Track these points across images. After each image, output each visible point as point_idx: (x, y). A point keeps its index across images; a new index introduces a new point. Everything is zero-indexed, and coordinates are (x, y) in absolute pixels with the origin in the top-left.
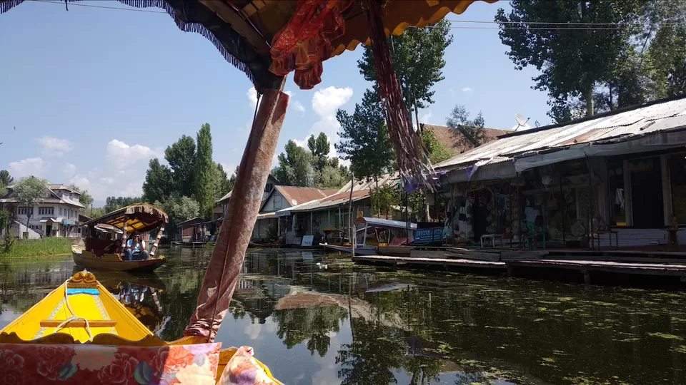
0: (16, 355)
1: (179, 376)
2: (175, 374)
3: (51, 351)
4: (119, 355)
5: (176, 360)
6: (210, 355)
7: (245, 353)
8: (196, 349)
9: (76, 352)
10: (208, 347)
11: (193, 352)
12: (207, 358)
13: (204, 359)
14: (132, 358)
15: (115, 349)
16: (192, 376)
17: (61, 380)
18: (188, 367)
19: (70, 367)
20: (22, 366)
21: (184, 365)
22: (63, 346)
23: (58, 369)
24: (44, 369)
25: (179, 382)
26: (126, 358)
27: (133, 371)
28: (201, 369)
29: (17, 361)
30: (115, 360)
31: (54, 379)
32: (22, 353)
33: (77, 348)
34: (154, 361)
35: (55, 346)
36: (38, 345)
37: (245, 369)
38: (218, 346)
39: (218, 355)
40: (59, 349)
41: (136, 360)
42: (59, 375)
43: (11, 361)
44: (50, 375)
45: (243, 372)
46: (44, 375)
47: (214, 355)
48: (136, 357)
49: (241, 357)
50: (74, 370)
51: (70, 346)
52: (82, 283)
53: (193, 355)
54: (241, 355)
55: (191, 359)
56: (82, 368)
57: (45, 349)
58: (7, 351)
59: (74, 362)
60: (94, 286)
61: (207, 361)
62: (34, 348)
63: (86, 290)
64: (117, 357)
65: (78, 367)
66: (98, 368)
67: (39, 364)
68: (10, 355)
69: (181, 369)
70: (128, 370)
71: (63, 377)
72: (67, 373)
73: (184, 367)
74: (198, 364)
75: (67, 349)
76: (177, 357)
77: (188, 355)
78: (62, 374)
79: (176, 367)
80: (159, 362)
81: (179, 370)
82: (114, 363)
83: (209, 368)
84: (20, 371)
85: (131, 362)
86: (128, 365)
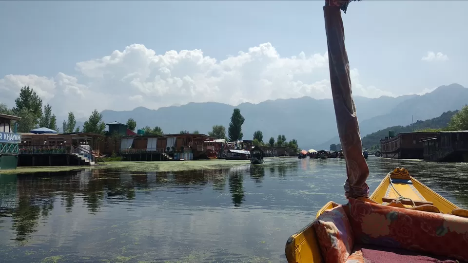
0: (407, 216)
9: (445, 219)
17: (438, 236)
19: (443, 229)
20: (411, 223)
22: (435, 214)
23: (435, 229)
24: (426, 228)
31: (433, 235)
32: (410, 214)
42: (436, 233)
43: (404, 219)
44: (430, 232)
46: (427, 231)
50: (446, 231)
51: (440, 214)
56: (452, 231)
59: (445, 226)
60: (408, 178)
65: (449, 229)
66: (463, 232)
67: (422, 224)
72: (441, 232)
75: (438, 216)
78: (438, 233)
84: (411, 226)
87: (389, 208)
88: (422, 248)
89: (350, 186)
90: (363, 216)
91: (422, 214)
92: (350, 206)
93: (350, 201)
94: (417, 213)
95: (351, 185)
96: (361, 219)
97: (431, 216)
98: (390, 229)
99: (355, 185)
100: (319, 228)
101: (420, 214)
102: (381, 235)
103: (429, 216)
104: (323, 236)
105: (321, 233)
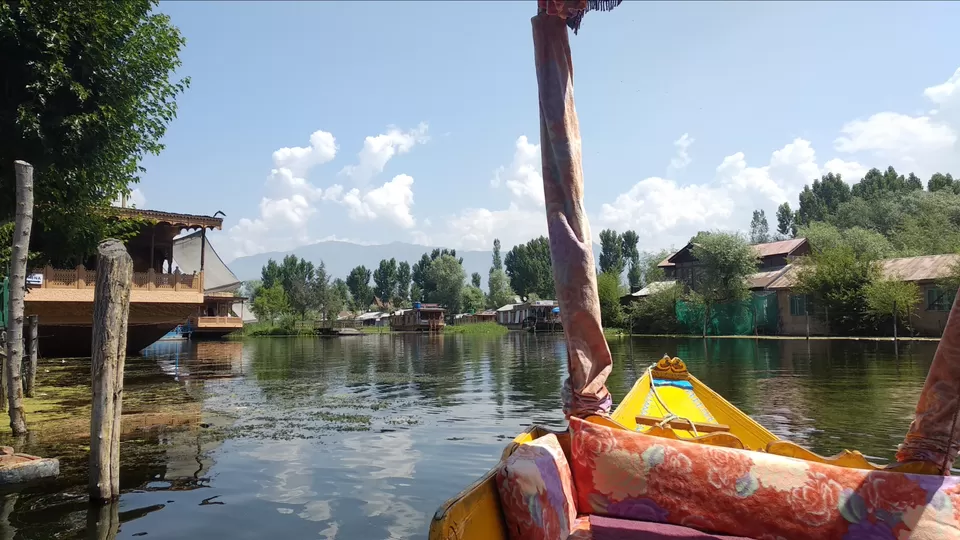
0: (682, 455)
1: (906, 519)
2: (901, 514)
4: (813, 474)
5: (900, 495)
6: (951, 494)
8: (925, 481)
9: (755, 461)
10: (946, 481)
11: (924, 486)
12: (947, 498)
13: (942, 500)
14: (831, 481)
15: (804, 464)
16: (933, 524)
17: (739, 496)
18: (919, 508)
19: (750, 481)
20: (689, 470)
21: (913, 504)
22: (736, 452)
23: (734, 481)
24: (717, 480)
25: (908, 529)
26: (823, 480)
27: (836, 500)
28: (938, 515)
29: (683, 463)
30: (809, 480)
31: (731, 495)
32: (687, 452)
33: (752, 455)
34: (865, 491)
35: (727, 450)
36: (704, 446)
40: (732, 454)
41: (838, 486)
42: (735, 489)
43: (676, 462)
44: (724, 487)
46: (719, 486)
48: (835, 480)
50: (755, 486)
51: (744, 452)
52: (670, 372)
53: (925, 491)
55: (922, 497)
56: (766, 485)
57: (714, 451)
58: (670, 448)
59: (753, 475)
60: (684, 378)
61: (948, 503)
63: (675, 383)
64: (811, 477)
65: (760, 483)
66: (787, 489)
67: (710, 471)
68: (674, 454)
69: (909, 509)
70: (828, 499)
71: (742, 493)
72: (746, 489)
73: (914, 507)
74: (936, 507)
75: (741, 456)
76: (898, 491)
77: (915, 490)
78: (740, 489)
79: (901, 505)
80: (873, 493)
81: (905, 510)
82: (808, 484)
83: (953, 516)
84: (688, 477)
85: (832, 486)
86: (828, 492)
87: (648, 439)
88: (709, 522)
89: (575, 393)
90: (595, 456)
91: (710, 451)
92: (571, 434)
93: (572, 425)
94: (700, 449)
95: (576, 390)
96: (593, 462)
97: (727, 455)
98: (648, 482)
100: (506, 483)
101: (706, 451)
102: (630, 496)
103: (723, 455)
104: (514, 500)
105: (510, 494)
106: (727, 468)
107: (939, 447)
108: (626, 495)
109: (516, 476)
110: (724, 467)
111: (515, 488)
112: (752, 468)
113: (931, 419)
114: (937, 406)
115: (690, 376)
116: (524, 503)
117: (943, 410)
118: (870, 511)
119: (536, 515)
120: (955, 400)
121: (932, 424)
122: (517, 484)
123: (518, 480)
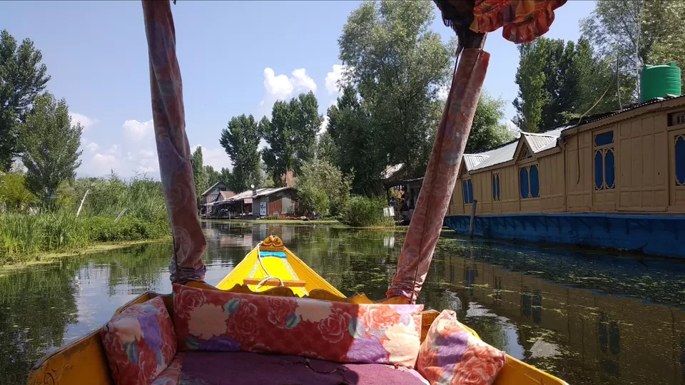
0: (251, 304)
1: (388, 333)
2: (385, 331)
3: (278, 302)
4: (334, 309)
5: (385, 318)
6: (414, 316)
7: (450, 316)
8: (400, 309)
9: (298, 304)
10: (412, 308)
11: (399, 312)
12: (411, 318)
13: (409, 319)
14: (345, 313)
15: (330, 304)
16: (400, 335)
17: (288, 328)
18: (395, 325)
19: (295, 318)
20: (256, 314)
21: (392, 323)
22: (287, 299)
23: (285, 319)
24: (274, 319)
25: (389, 340)
26: (340, 313)
27: (347, 325)
28: (407, 329)
29: (252, 309)
30: (331, 313)
31: (282, 328)
32: (255, 302)
33: (298, 300)
34: (365, 318)
36: (267, 297)
37: (454, 331)
38: (421, 307)
39: (421, 316)
40: (284, 300)
41: (349, 315)
42: (285, 324)
43: (247, 309)
44: (278, 323)
45: (452, 334)
46: (274, 323)
47: (417, 316)
48: (348, 312)
49: (447, 320)
50: (298, 320)
51: (293, 299)
52: (271, 247)
53: (399, 315)
54: (446, 317)
55: (397, 318)
56: (305, 319)
57: (273, 300)
58: (243, 300)
59: (297, 313)
60: (281, 250)
61: (412, 321)
62: (264, 299)
63: (275, 254)
64: (333, 311)
65: (302, 318)
66: (318, 320)
67: (270, 313)
68: (246, 304)
69: (390, 327)
70: (343, 324)
71: (289, 326)
72: (292, 323)
73: (392, 325)
74: (404, 324)
75: (291, 302)
76: (384, 316)
77: (394, 314)
78: (288, 323)
79: (385, 325)
80: (369, 317)
81: (387, 328)
82: (331, 316)
83: (414, 329)
84: (255, 318)
85: (346, 316)
86: (343, 320)
87: (228, 295)
88: (268, 347)
89: (177, 266)
90: (191, 309)
91: (270, 300)
92: (174, 295)
93: (175, 289)
95: (179, 264)
96: (188, 315)
97: (281, 301)
98: (227, 325)
99: (183, 263)
100: (107, 336)
101: (267, 300)
102: (214, 336)
103: (279, 302)
104: (114, 348)
105: (111, 343)
106: (281, 310)
107: (408, 287)
108: (211, 336)
109: (116, 330)
110: (279, 310)
111: (115, 339)
112: (297, 309)
113: (405, 270)
114: (408, 262)
115: (286, 249)
116: (122, 349)
117: (411, 264)
118: (367, 330)
119: (132, 356)
120: (418, 258)
121: (405, 273)
122: (117, 336)
123: (117, 333)
